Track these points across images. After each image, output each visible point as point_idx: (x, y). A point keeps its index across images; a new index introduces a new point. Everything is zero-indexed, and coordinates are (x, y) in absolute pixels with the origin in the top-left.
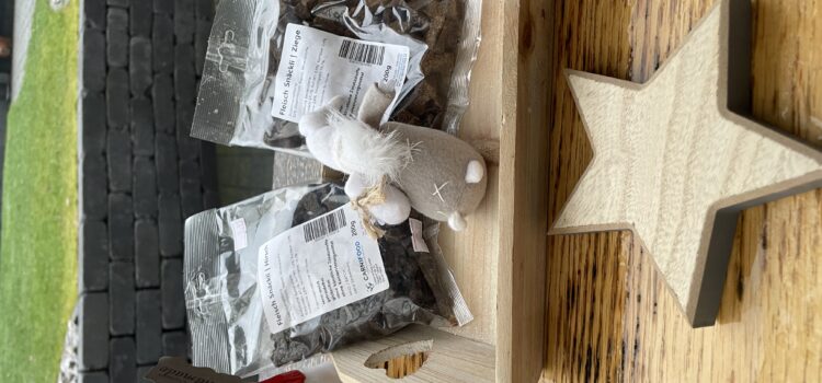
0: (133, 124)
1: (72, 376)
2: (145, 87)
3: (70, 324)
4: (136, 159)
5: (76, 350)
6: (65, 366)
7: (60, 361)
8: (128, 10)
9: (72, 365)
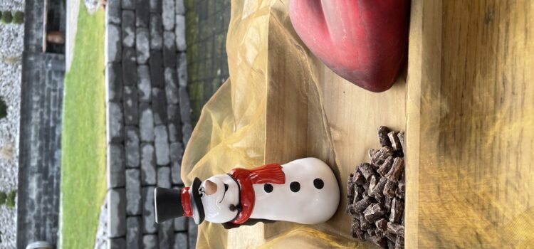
1: (104, 241)
2: (146, 59)
3: (103, 208)
4: (141, 105)
5: (106, 225)
6: (100, 234)
7: (96, 231)
8: (134, 11)
9: (104, 233)
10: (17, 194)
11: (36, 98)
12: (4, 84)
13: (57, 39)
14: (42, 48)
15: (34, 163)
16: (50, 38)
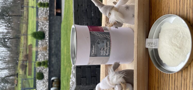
0: (84, 17)
2: (86, 9)
10: (48, 62)
11: (53, 31)
12: (44, 27)
13: (59, 11)
14: (54, 14)
15: (53, 52)
16: (57, 11)
